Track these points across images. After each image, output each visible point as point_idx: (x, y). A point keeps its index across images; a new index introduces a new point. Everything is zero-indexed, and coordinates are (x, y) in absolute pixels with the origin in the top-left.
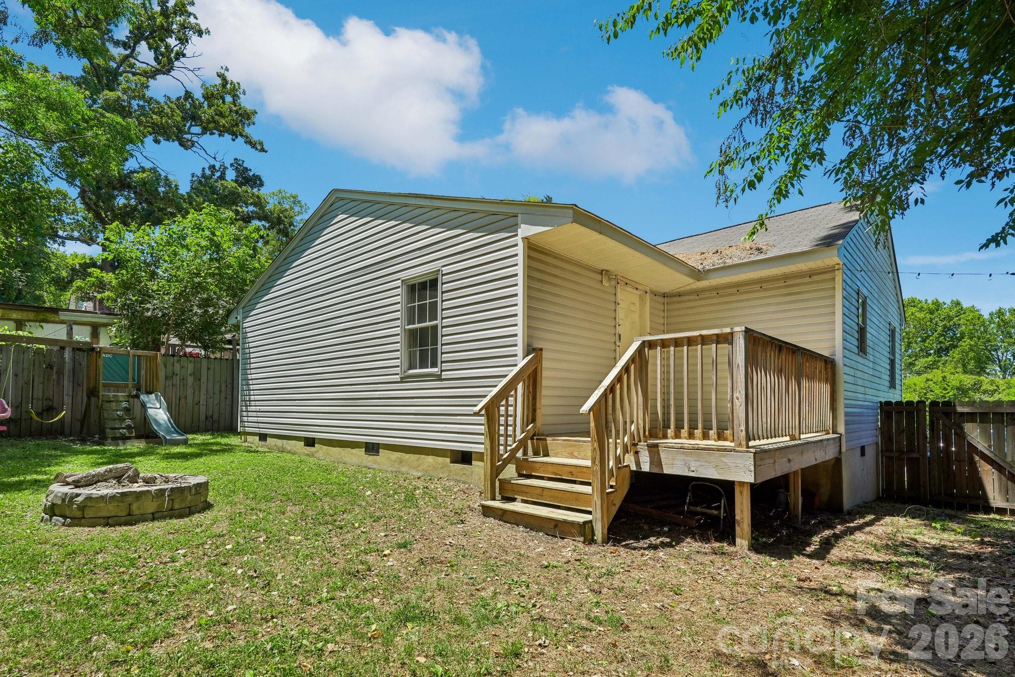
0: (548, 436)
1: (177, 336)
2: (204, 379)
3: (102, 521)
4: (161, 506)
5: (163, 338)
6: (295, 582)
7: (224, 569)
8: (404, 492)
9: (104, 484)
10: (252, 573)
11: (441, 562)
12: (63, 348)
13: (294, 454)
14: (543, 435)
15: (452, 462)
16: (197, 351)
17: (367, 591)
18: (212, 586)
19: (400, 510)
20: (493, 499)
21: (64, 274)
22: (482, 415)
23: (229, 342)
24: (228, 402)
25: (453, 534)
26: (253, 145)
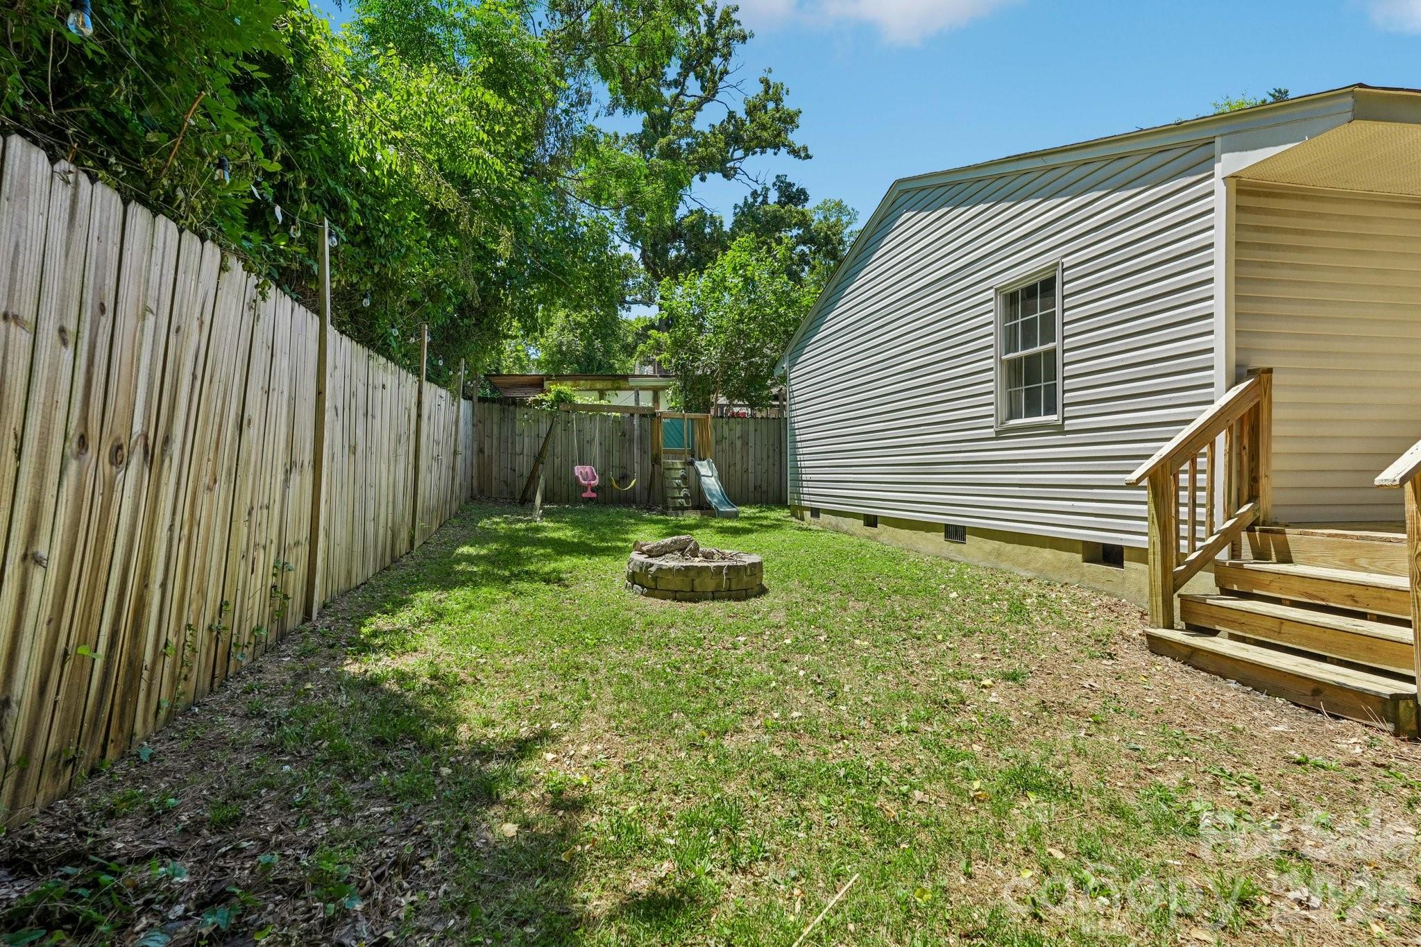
0: (1287, 526)
1: (724, 394)
2: (751, 443)
3: (671, 594)
4: (719, 585)
5: (712, 398)
6: (865, 699)
7: (785, 666)
8: (1008, 600)
9: (670, 555)
10: (815, 677)
11: (1078, 713)
12: (632, 415)
13: (851, 535)
14: (1276, 524)
15: (1086, 560)
16: (744, 410)
17: (962, 731)
18: (774, 684)
19: (1003, 624)
20: (1170, 626)
21: (630, 339)
22: (1144, 488)
23: (776, 398)
24: (776, 469)
25: (1097, 672)
26: (795, 152)
